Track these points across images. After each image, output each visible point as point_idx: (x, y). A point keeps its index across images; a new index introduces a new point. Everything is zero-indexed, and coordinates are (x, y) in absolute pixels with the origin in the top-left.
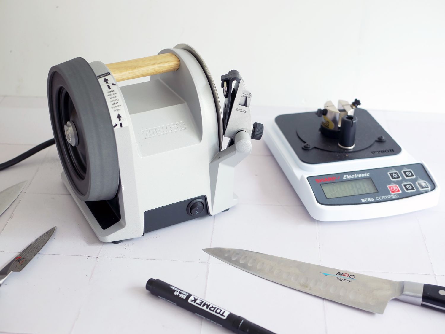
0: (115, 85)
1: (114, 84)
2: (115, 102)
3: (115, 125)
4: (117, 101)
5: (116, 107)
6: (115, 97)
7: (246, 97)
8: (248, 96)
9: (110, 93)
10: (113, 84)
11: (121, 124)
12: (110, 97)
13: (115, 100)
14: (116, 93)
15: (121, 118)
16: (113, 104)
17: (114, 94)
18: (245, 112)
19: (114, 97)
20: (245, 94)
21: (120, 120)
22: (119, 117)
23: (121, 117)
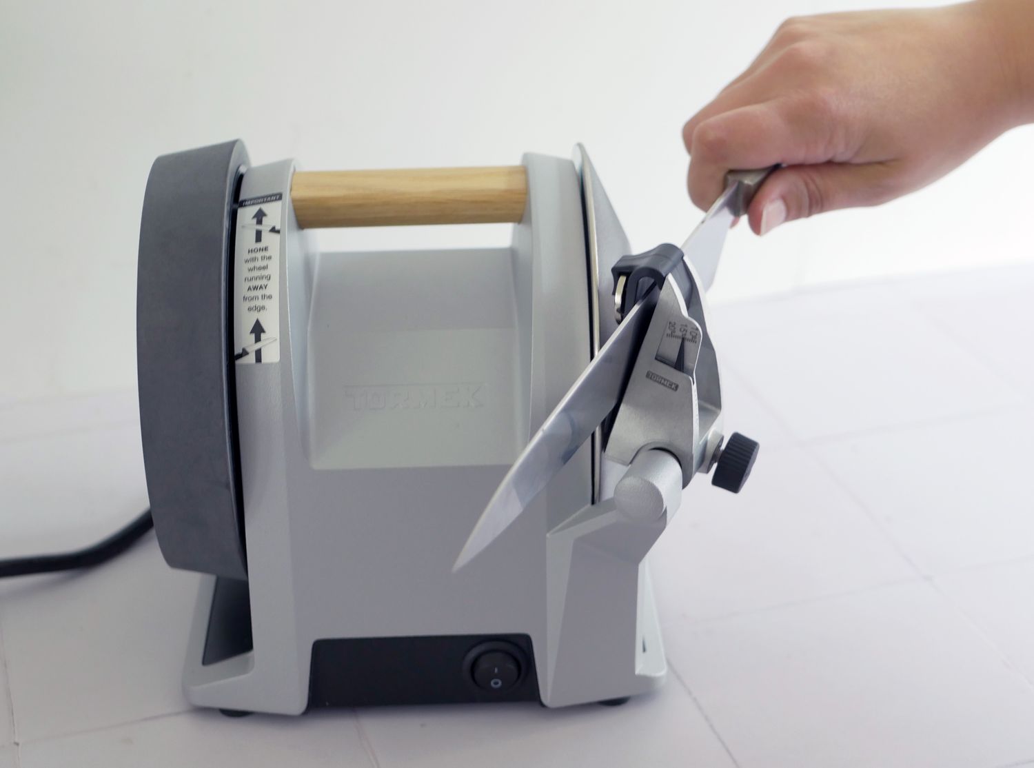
0: (278, 232)
1: (278, 228)
2: (258, 283)
3: (241, 351)
4: (264, 282)
5: (256, 298)
6: (265, 268)
7: (683, 340)
8: (688, 336)
9: (253, 255)
10: (273, 230)
11: (258, 354)
12: (251, 265)
13: (261, 278)
14: (270, 258)
15: (262, 335)
16: (249, 289)
17: (263, 258)
18: (673, 386)
19: (260, 269)
20: (678, 328)
21: (258, 339)
22: (258, 330)
23: (264, 331)
